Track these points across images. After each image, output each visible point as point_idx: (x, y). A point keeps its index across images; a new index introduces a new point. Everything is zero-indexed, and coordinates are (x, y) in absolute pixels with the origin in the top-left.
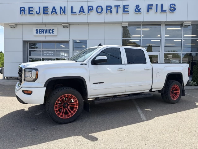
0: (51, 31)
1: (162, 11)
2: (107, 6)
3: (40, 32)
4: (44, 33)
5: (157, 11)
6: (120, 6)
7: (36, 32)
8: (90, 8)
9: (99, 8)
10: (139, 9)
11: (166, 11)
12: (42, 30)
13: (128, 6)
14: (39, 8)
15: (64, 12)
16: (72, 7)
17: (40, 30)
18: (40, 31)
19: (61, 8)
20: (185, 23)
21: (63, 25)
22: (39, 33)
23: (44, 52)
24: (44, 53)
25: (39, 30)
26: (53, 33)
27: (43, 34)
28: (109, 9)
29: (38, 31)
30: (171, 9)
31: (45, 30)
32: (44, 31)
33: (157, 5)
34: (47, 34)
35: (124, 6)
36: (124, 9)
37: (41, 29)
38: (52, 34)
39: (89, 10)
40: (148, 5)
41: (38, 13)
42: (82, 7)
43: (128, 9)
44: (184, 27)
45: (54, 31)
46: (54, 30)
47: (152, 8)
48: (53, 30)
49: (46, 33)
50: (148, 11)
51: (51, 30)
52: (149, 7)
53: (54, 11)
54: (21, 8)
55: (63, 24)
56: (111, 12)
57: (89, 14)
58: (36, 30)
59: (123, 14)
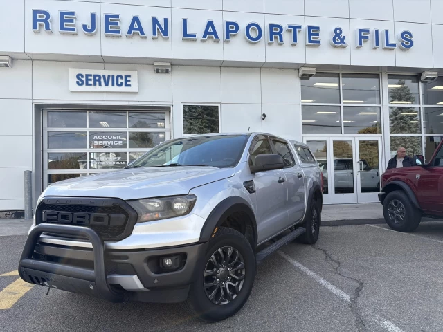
0: (120, 81)
1: (387, 44)
2: (271, 26)
3: (90, 82)
4: (100, 85)
5: (377, 44)
6: (300, 27)
7: (78, 83)
8: (232, 28)
9: (252, 30)
10: (342, 37)
11: (395, 45)
12: (95, 76)
13: (318, 28)
14: (93, 16)
15: (165, 33)
16: (185, 22)
17: (91, 75)
18: (89, 78)
19: (155, 21)
20: (426, 73)
21: (156, 66)
22: (87, 84)
23: (95, 137)
24: (95, 140)
25: (87, 76)
26: (126, 85)
27: (98, 88)
28: (276, 32)
29: (84, 79)
30: (404, 42)
31: (104, 76)
32: (102, 80)
33: (377, 32)
34: (110, 88)
35: (310, 28)
36: (310, 34)
37: (93, 74)
38: (124, 89)
39: (228, 32)
40: (360, 31)
41: (90, 30)
42: (210, 23)
43: (318, 35)
44: (423, 82)
45: (129, 81)
46: (130, 76)
47: (367, 37)
48: (126, 77)
49: (107, 84)
50: (360, 44)
51: (122, 78)
52: (362, 35)
53: (136, 27)
54: (35, 12)
55: (156, 64)
56: (281, 40)
57: (227, 42)
58: (78, 76)
59: (307, 45)
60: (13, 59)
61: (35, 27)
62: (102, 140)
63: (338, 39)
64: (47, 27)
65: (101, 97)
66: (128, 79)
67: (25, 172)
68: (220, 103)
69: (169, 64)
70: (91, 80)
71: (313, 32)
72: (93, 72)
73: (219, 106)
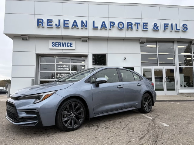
0: (68, 45)
1: (177, 29)
2: (128, 23)
3: (57, 45)
4: (61, 46)
5: (172, 29)
6: (140, 23)
7: (52, 46)
8: (112, 24)
9: (120, 24)
10: (157, 27)
11: (180, 30)
12: (59, 43)
13: (147, 23)
14: (59, 21)
15: (86, 26)
16: (94, 22)
17: (57, 43)
19: (82, 22)
22: (56, 46)
23: (58, 67)
24: (58, 68)
25: (56, 43)
26: (71, 46)
27: (60, 48)
28: (130, 25)
29: (55, 44)
30: (184, 28)
31: (62, 43)
32: (62, 45)
33: (172, 24)
34: (64, 48)
35: (144, 23)
36: (144, 26)
38: (70, 48)
39: (111, 25)
40: (165, 24)
41: (58, 26)
42: (104, 22)
43: (147, 26)
44: (193, 45)
45: (72, 45)
46: (72, 43)
47: (168, 27)
48: (71, 43)
49: (63, 46)
50: (165, 29)
51: (69, 44)
52: (166, 26)
53: (75, 24)
54: (38, 20)
55: (82, 38)
56: (132, 28)
57: (110, 29)
58: (53, 43)
59: (143, 30)
60: (29, 37)
61: (38, 25)
62: (61, 68)
63: (156, 28)
64: (42, 25)
65: (61, 51)
66: (71, 44)
67: (32, 79)
68: (107, 53)
69: (88, 38)
70: (57, 44)
71: (145, 25)
72: (58, 41)
73: (107, 54)
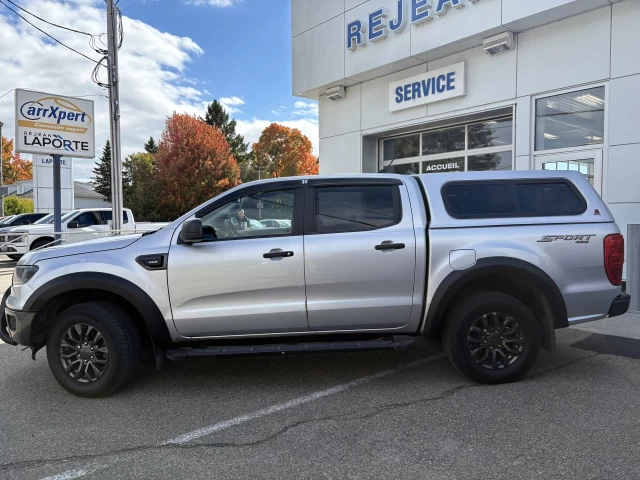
12: (414, 85)
18: (409, 89)
21: (486, 45)
22: (407, 99)
23: (429, 168)
24: (429, 172)
25: (406, 87)
26: (450, 88)
27: (418, 101)
29: (403, 93)
32: (422, 89)
45: (453, 80)
46: (453, 73)
48: (449, 75)
51: (443, 79)
55: (487, 41)
60: (345, 88)
65: (422, 112)
66: (452, 77)
68: (608, 80)
72: (412, 80)
73: (606, 84)
